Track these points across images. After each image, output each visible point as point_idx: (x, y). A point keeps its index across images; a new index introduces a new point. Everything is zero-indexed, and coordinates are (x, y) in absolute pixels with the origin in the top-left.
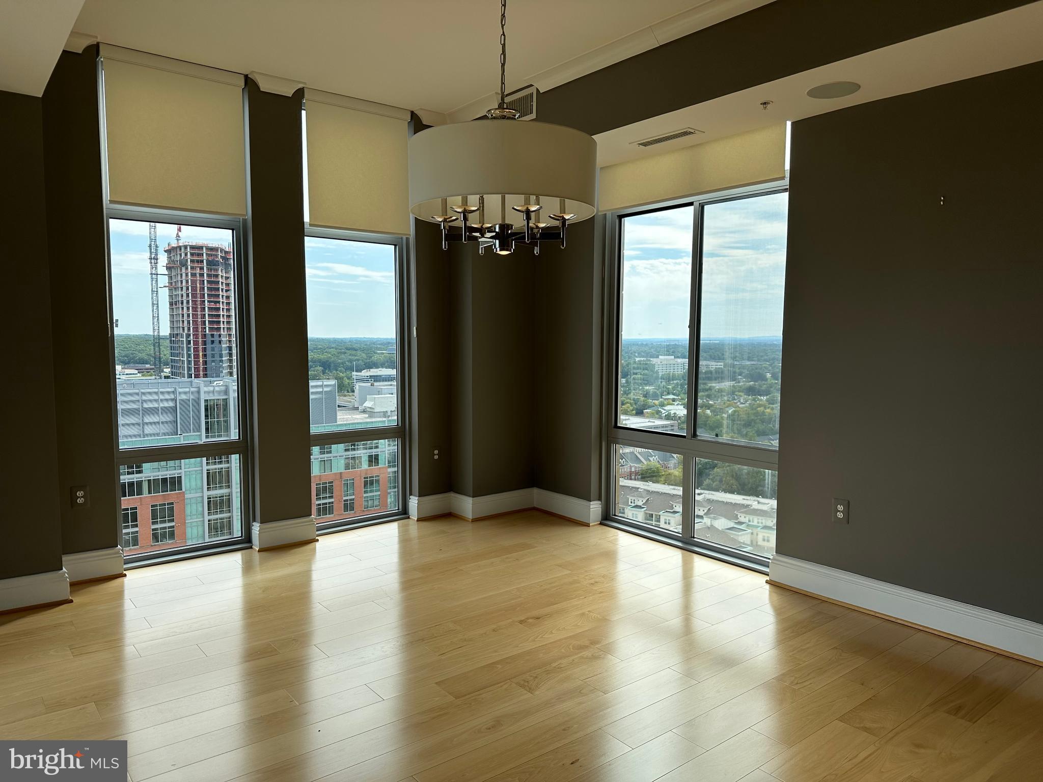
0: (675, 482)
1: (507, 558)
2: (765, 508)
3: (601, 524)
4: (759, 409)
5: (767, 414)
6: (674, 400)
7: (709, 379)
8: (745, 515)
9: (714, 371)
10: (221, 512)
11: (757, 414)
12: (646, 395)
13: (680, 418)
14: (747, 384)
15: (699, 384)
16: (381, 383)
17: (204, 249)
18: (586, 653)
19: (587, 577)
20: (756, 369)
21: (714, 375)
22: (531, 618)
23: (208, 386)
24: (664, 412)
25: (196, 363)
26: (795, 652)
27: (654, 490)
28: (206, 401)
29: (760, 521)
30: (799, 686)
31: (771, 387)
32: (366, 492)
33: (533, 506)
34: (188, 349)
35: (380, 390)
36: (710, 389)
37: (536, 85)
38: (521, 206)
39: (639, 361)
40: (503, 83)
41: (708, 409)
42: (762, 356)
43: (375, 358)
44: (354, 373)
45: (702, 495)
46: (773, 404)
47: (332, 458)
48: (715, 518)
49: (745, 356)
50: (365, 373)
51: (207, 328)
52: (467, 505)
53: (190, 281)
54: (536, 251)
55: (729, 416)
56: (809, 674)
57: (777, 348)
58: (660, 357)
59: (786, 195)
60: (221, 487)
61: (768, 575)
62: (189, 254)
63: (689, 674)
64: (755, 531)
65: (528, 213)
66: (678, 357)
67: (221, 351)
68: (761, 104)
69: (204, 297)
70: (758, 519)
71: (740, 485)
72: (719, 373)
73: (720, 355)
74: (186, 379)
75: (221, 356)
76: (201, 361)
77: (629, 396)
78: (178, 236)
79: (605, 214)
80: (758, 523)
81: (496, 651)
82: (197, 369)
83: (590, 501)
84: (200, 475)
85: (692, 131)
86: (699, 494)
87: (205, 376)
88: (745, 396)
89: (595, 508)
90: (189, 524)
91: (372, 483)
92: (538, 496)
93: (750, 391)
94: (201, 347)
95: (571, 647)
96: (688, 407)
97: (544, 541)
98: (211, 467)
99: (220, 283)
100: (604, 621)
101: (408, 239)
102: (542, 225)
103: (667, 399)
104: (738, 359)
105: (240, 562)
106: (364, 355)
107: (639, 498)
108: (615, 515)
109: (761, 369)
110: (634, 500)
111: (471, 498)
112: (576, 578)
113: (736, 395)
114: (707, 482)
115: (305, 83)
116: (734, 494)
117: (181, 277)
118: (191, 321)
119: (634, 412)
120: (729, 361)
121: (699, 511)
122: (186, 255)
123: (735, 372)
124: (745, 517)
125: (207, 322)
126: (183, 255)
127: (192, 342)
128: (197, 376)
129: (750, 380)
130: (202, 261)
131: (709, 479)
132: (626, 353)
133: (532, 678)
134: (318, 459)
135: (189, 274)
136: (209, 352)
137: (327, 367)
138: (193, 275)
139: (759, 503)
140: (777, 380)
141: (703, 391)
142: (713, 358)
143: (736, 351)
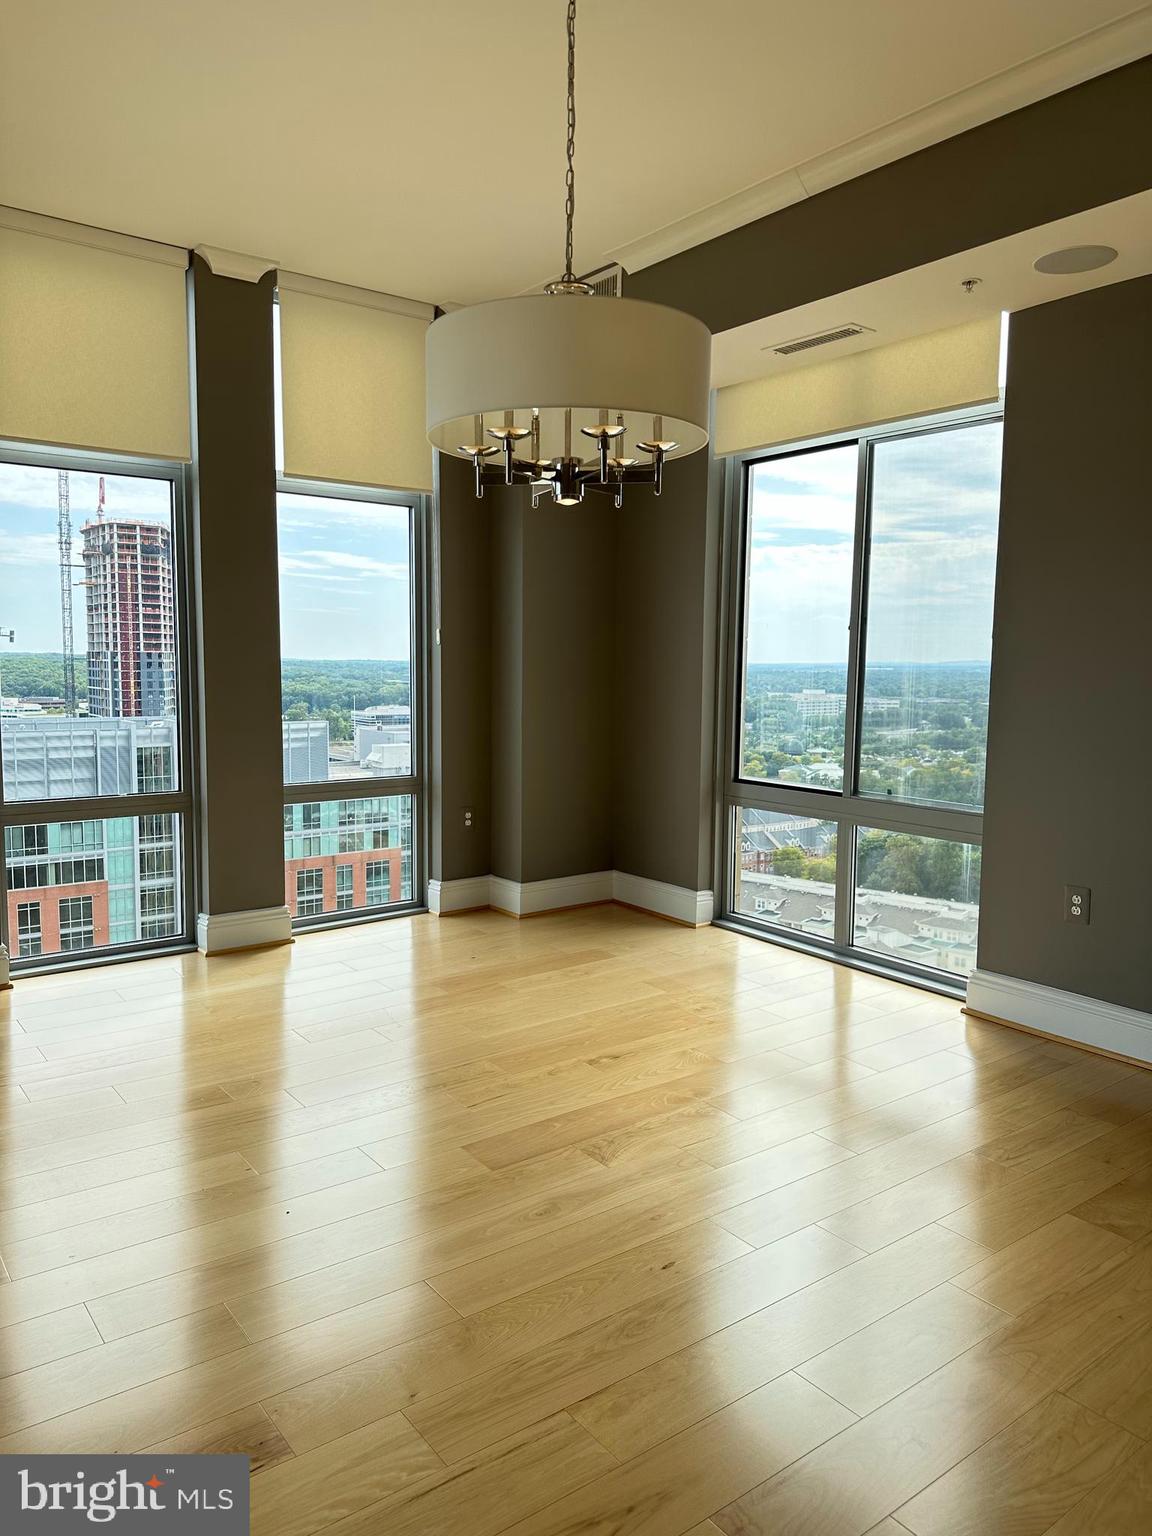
0: (823, 876)
1: (572, 971)
2: (959, 916)
3: (712, 924)
4: (952, 769)
5: (964, 776)
6: (824, 755)
7: (878, 724)
8: (928, 927)
9: (885, 713)
10: (161, 911)
11: (949, 777)
12: (782, 748)
13: (833, 782)
14: (935, 732)
15: (863, 732)
16: (393, 727)
17: (138, 528)
18: (689, 1109)
19: (690, 1001)
20: (949, 710)
21: (886, 719)
22: (606, 1057)
23: (144, 728)
24: (809, 772)
25: (126, 695)
26: (1005, 1113)
27: (792, 888)
28: (139, 750)
29: (952, 936)
30: (1012, 1162)
31: (971, 737)
32: (369, 885)
33: (609, 898)
34: (115, 675)
35: (391, 736)
36: (879, 739)
37: (622, 263)
38: (595, 427)
39: (773, 697)
40: (569, 244)
41: (876, 769)
42: (957, 691)
43: (384, 690)
44: (354, 712)
45: (864, 897)
46: (974, 762)
47: (321, 835)
48: (883, 931)
49: (934, 690)
50: (369, 712)
51: (142, 645)
52: (514, 894)
53: (117, 575)
54: (618, 501)
55: (907, 780)
56: (1026, 1146)
57: (982, 679)
58: (804, 691)
59: (1000, 426)
60: (160, 875)
61: (965, 1002)
62: (115, 536)
63: (842, 1142)
64: (944, 951)
65: (604, 439)
66: (831, 692)
67: (162, 678)
68: (963, 284)
69: (137, 599)
70: (949, 933)
71: (922, 881)
72: (893, 715)
73: (895, 688)
74: (112, 718)
75: (161, 685)
76: (133, 692)
77: (757, 748)
78: (100, 509)
79: (725, 459)
80: (949, 938)
81: (552, 1103)
82: (127, 704)
83: (697, 891)
84: (130, 858)
85: (857, 329)
86: (860, 895)
87: (139, 713)
88: (933, 751)
89: (704, 901)
90: (114, 929)
91: (378, 873)
92: (619, 884)
93: (942, 743)
94: (132, 672)
95: (665, 1099)
96: (845, 765)
97: (627, 948)
98: (147, 846)
99: (161, 579)
100: (715, 1063)
101: (428, 498)
102: (626, 462)
103: (814, 754)
104: (922, 694)
105: (180, 970)
106: (369, 686)
107: (771, 900)
108: (734, 912)
109: (955, 709)
110: (763, 903)
111: (520, 885)
112: (675, 1001)
113: (918, 749)
114: (872, 877)
115: (277, 263)
116: (912, 894)
117: (105, 569)
118: (119, 635)
119: (765, 772)
120: (909, 698)
121: (860, 920)
122: (112, 537)
123: (917, 715)
124: (929, 930)
125: (141, 636)
126: (107, 538)
127: (120, 664)
128: (127, 714)
129: (939, 726)
130: (135, 547)
131: (876, 873)
132: (753, 685)
133: (606, 1143)
134: (301, 836)
135: (116, 565)
136: (144, 680)
137: (316, 703)
138: (123, 567)
139: (950, 908)
140: (981, 726)
141: (869, 743)
142: (885, 693)
143: (920, 683)
